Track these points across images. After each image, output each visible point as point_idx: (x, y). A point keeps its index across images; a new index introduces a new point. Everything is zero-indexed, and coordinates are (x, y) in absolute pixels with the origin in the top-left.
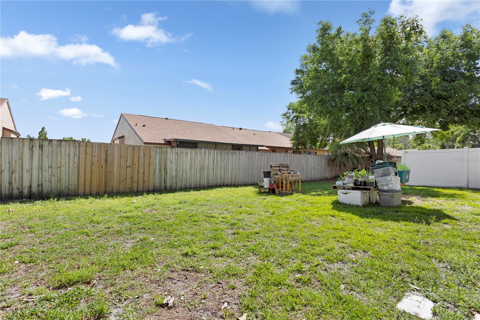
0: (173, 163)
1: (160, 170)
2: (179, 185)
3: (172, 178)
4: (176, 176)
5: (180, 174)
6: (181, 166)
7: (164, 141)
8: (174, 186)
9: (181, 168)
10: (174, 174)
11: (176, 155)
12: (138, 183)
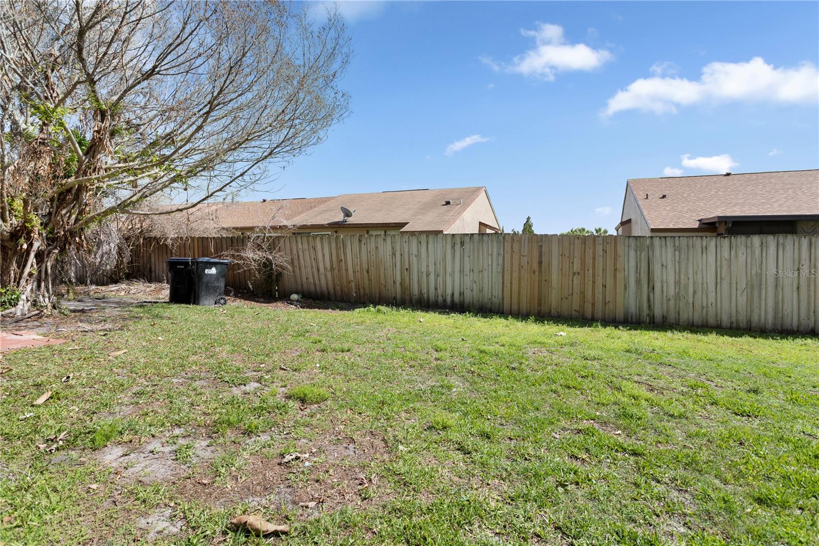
0: (669, 267)
1: (638, 282)
2: (684, 317)
3: (668, 300)
4: (678, 296)
5: (687, 292)
6: (691, 276)
7: (698, 223)
8: (672, 317)
9: (691, 280)
10: (672, 292)
11: (677, 253)
12: (593, 304)
